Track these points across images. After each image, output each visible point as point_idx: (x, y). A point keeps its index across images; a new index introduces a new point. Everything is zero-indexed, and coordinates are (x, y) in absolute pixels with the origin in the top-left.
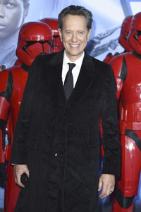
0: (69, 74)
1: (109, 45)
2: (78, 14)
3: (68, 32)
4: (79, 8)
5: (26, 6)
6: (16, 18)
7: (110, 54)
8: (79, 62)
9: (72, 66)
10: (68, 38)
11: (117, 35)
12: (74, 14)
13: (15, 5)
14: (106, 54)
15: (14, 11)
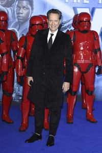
0: (51, 38)
1: (68, 27)
2: (55, 13)
3: (51, 21)
4: (56, 10)
5: (32, 9)
6: (28, 14)
7: (68, 30)
8: (55, 33)
9: (52, 35)
10: (51, 23)
11: (71, 22)
12: (53, 13)
13: (28, 9)
14: (66, 30)
15: (27, 11)
